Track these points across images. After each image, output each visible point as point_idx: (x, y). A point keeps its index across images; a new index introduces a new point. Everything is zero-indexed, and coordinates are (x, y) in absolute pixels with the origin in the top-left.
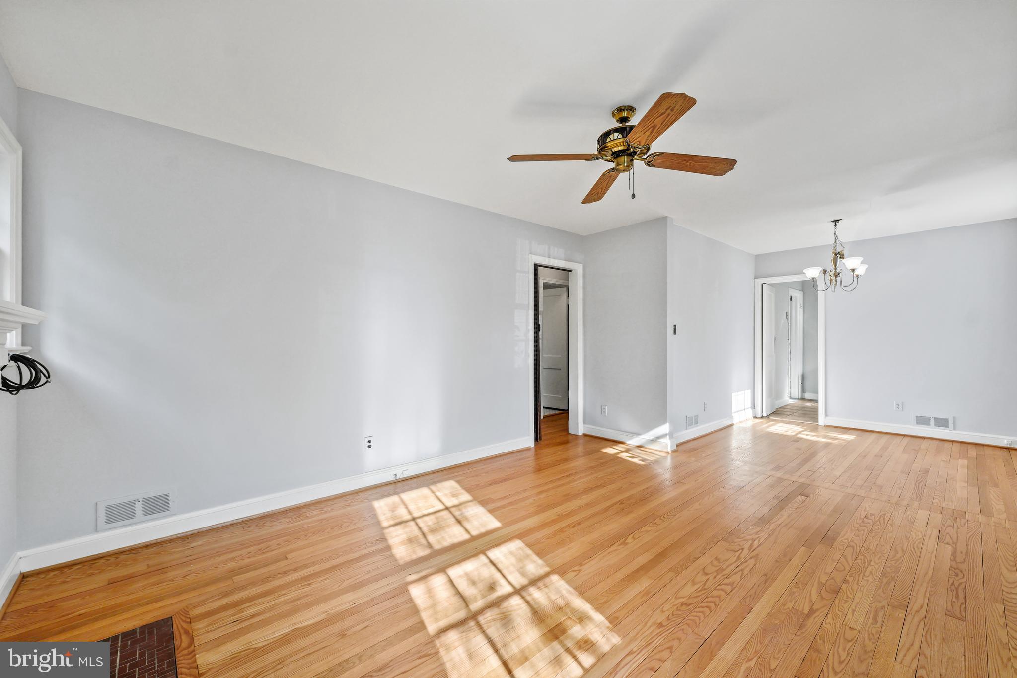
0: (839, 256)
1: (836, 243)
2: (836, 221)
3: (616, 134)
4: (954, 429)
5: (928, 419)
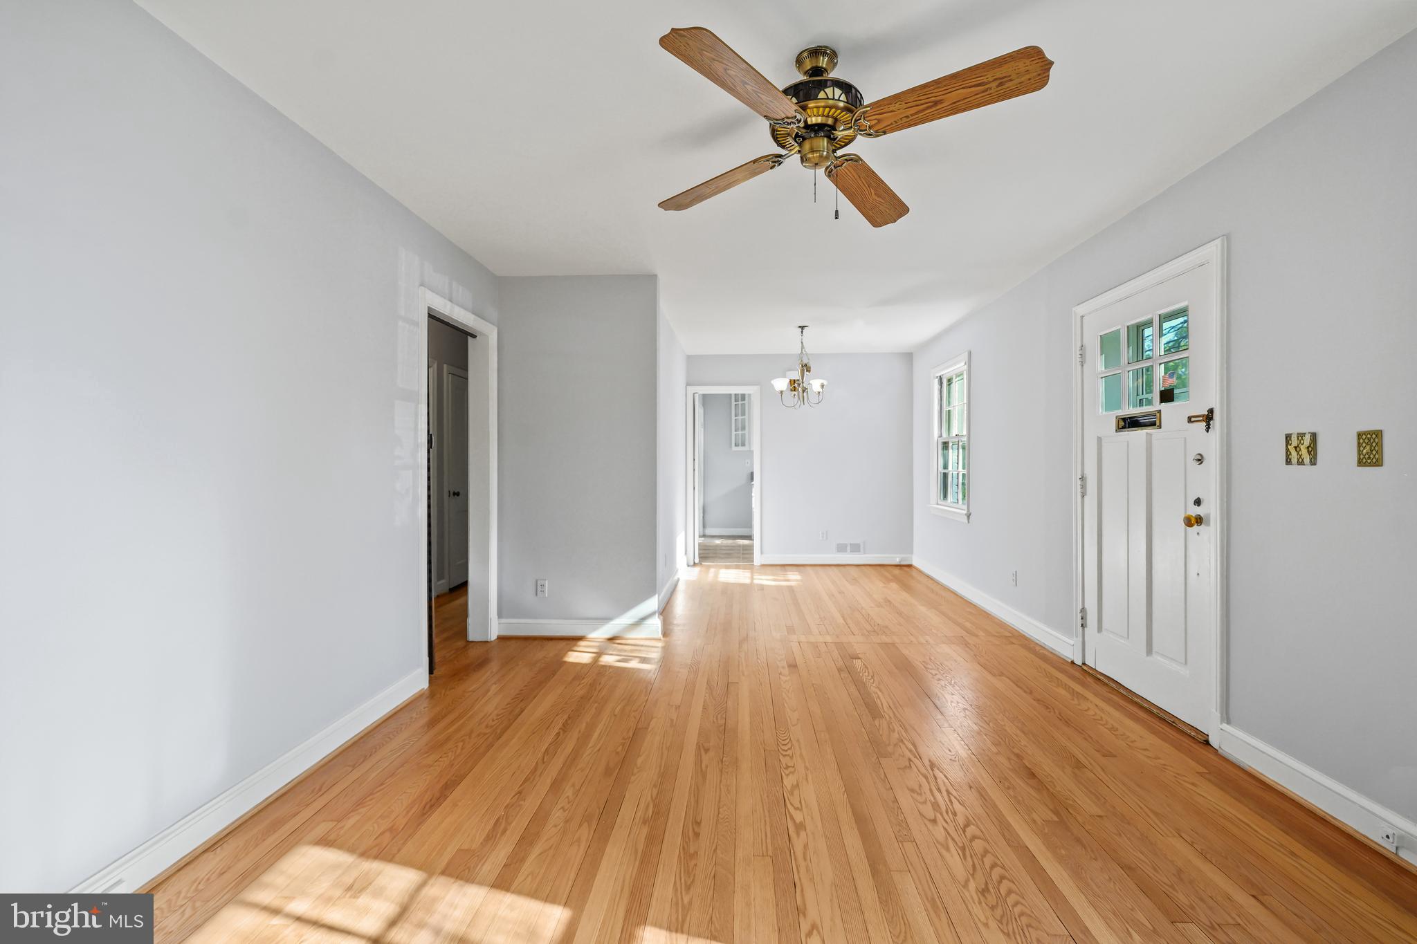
0: (806, 368)
1: (802, 352)
2: (802, 328)
3: (838, 92)
4: (864, 553)
5: (846, 546)
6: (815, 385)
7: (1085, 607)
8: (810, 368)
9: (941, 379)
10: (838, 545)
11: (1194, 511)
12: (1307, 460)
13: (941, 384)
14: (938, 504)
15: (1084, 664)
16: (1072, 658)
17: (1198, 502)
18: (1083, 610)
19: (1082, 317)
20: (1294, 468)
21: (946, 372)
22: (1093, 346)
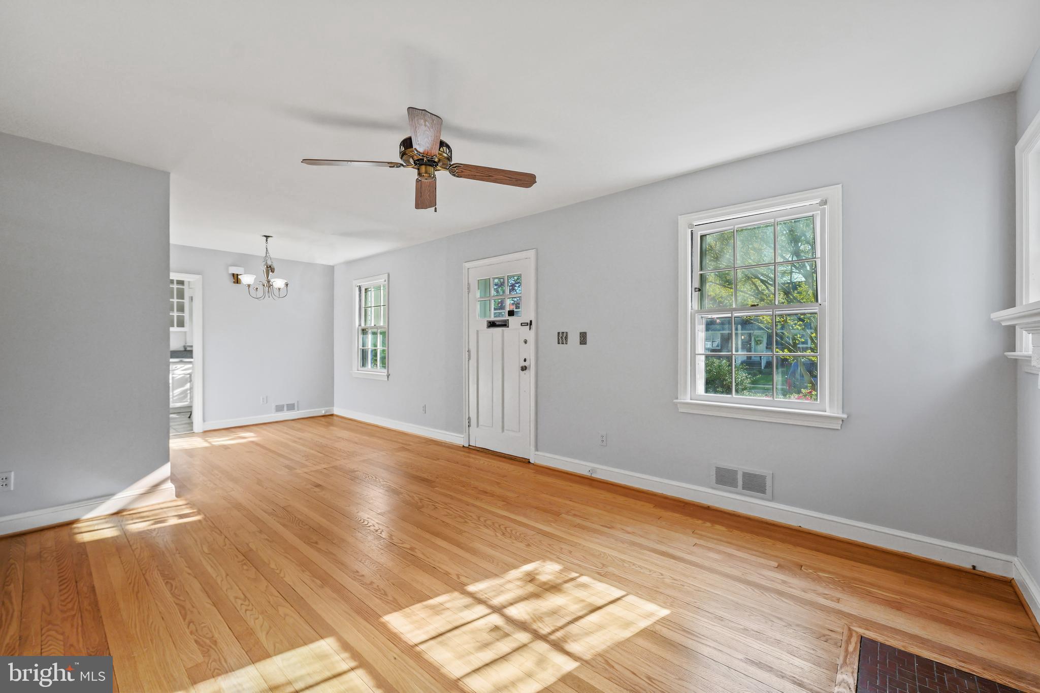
0: (270, 269)
1: (267, 255)
2: (267, 237)
4: (298, 410)
5: (283, 406)
6: (278, 283)
7: (470, 416)
8: (274, 269)
9: (360, 288)
10: (276, 406)
11: (524, 364)
12: (565, 342)
13: (360, 291)
14: (358, 370)
15: (469, 445)
16: (463, 444)
17: (525, 360)
18: (469, 418)
19: (468, 269)
20: (561, 345)
21: (365, 284)
22: (474, 285)
